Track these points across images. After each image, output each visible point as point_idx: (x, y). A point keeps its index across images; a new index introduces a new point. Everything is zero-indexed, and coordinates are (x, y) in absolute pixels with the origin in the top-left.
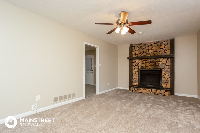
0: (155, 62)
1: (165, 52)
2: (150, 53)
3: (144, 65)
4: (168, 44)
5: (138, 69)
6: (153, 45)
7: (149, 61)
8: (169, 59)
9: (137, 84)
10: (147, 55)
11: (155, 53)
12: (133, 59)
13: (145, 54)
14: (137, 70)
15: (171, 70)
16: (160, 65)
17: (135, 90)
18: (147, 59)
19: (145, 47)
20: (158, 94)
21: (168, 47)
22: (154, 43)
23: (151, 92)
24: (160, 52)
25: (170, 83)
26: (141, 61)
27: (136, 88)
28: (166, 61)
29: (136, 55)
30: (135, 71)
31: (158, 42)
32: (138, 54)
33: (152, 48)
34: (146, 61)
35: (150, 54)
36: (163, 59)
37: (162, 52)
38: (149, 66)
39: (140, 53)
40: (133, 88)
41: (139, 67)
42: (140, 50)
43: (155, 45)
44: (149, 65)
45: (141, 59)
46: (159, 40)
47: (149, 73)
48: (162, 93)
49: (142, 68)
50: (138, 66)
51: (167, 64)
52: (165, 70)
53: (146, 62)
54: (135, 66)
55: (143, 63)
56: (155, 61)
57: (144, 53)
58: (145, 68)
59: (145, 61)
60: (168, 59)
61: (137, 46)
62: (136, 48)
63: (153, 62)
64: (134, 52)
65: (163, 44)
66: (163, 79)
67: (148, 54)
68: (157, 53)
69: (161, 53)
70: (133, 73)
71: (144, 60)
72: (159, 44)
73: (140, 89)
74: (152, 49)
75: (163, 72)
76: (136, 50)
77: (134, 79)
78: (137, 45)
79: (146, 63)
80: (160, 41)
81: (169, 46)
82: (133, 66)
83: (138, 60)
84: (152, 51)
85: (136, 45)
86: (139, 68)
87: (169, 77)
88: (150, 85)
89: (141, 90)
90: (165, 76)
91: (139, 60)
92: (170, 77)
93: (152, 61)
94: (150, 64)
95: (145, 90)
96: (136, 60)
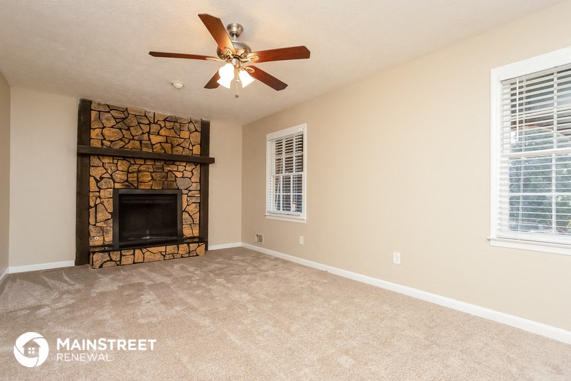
0: (167, 173)
1: (191, 148)
2: (153, 145)
3: (132, 178)
4: (196, 131)
5: (114, 188)
6: (163, 125)
7: (151, 167)
8: (198, 166)
9: (109, 238)
10: (144, 149)
11: (167, 146)
12: (94, 155)
13: (137, 143)
14: (107, 194)
15: (202, 193)
16: (178, 181)
17: (111, 260)
18: (145, 159)
19: (139, 123)
20: (182, 257)
21: (197, 137)
22: (165, 120)
23: (164, 253)
24: (178, 145)
25: (199, 224)
26: (122, 165)
27: (115, 253)
28: (192, 171)
29: (107, 143)
30: (100, 197)
31: (174, 120)
32: (112, 141)
33: (159, 132)
34: (141, 165)
35: (154, 147)
36: (185, 167)
37: (184, 148)
38: (148, 181)
39: (121, 140)
40: (107, 255)
41: (114, 182)
42: (120, 129)
43: (168, 124)
44: (150, 178)
45: (124, 158)
46: (178, 115)
47: (147, 202)
48: (191, 250)
49: (128, 187)
50: (112, 178)
51: (193, 180)
52: (189, 194)
53: (142, 168)
54: (102, 178)
55: (130, 171)
56: (167, 168)
57: (133, 139)
58: (137, 188)
59: (136, 167)
60: (196, 166)
61: (109, 112)
62: (108, 119)
63: (160, 171)
64: (98, 131)
65: (186, 128)
66: (185, 216)
67: (146, 145)
68: (172, 147)
69: (181, 149)
70: (92, 204)
71: (133, 162)
72: (177, 125)
73: (132, 252)
74: (158, 134)
75: (185, 197)
76: (108, 124)
77: (97, 224)
78: (110, 108)
79: (139, 171)
80: (180, 118)
81: (198, 135)
82: (92, 179)
83: (111, 158)
84: (159, 139)
85: (107, 109)
86: (117, 186)
87: (197, 210)
88: (150, 235)
89: (134, 254)
90: (189, 209)
91: (115, 161)
92: (200, 211)
93: (158, 168)
94: (152, 176)
95: (147, 254)
96: (106, 160)
